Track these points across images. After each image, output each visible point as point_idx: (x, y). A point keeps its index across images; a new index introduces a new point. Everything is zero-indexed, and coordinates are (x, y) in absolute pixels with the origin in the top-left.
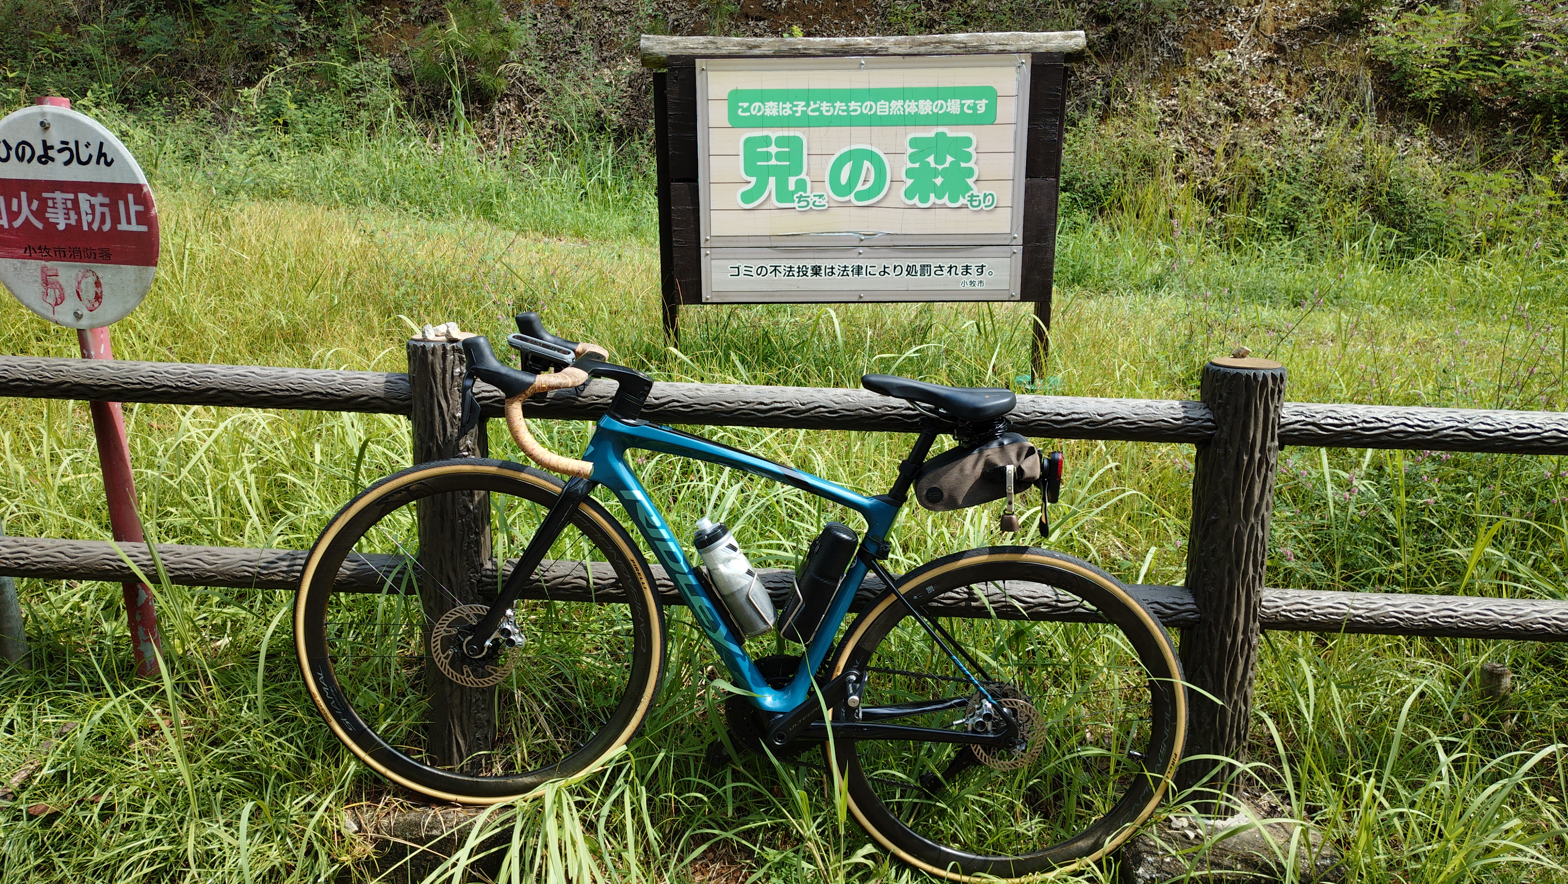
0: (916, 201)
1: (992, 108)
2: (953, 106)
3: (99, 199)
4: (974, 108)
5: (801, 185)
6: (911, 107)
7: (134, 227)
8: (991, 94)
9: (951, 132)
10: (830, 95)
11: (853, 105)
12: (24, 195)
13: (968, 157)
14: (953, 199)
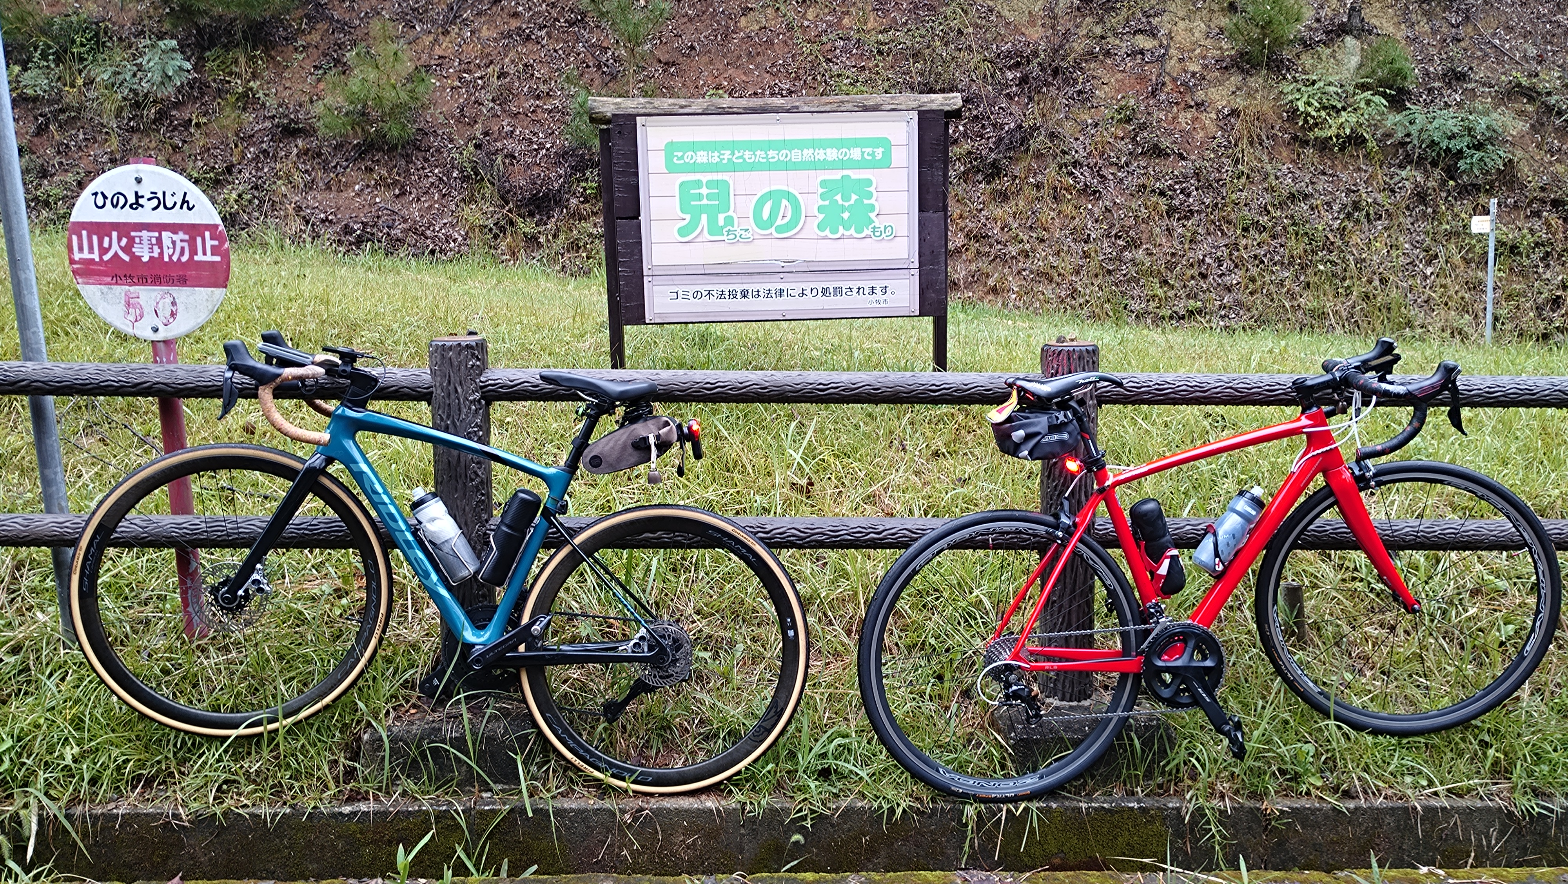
0: (827, 233)
1: (887, 154)
3: (181, 235)
4: (873, 154)
5: (729, 220)
7: (209, 258)
8: (886, 144)
9: (855, 175)
10: (752, 146)
11: (771, 153)
12: (115, 234)
13: (870, 196)
14: (858, 231)
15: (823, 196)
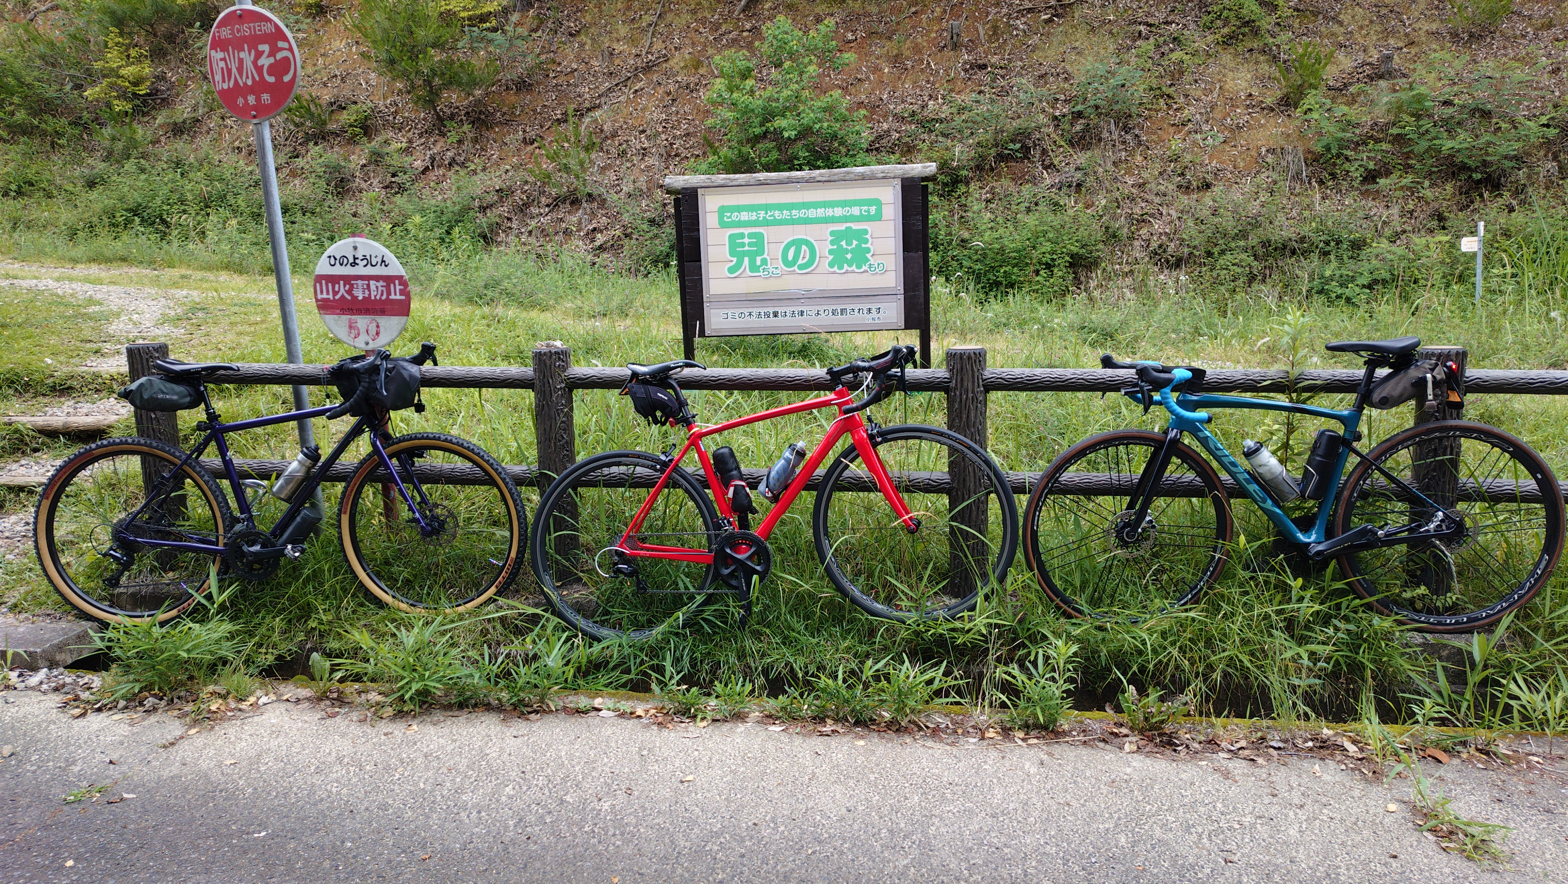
0: (835, 269)
1: (879, 211)
2: (856, 211)
3: (381, 283)
4: (868, 211)
5: (764, 261)
6: (830, 212)
7: (398, 297)
8: (878, 203)
9: (855, 226)
10: (780, 207)
11: (794, 212)
12: (342, 283)
13: (866, 241)
14: (859, 267)
15: (832, 243)
